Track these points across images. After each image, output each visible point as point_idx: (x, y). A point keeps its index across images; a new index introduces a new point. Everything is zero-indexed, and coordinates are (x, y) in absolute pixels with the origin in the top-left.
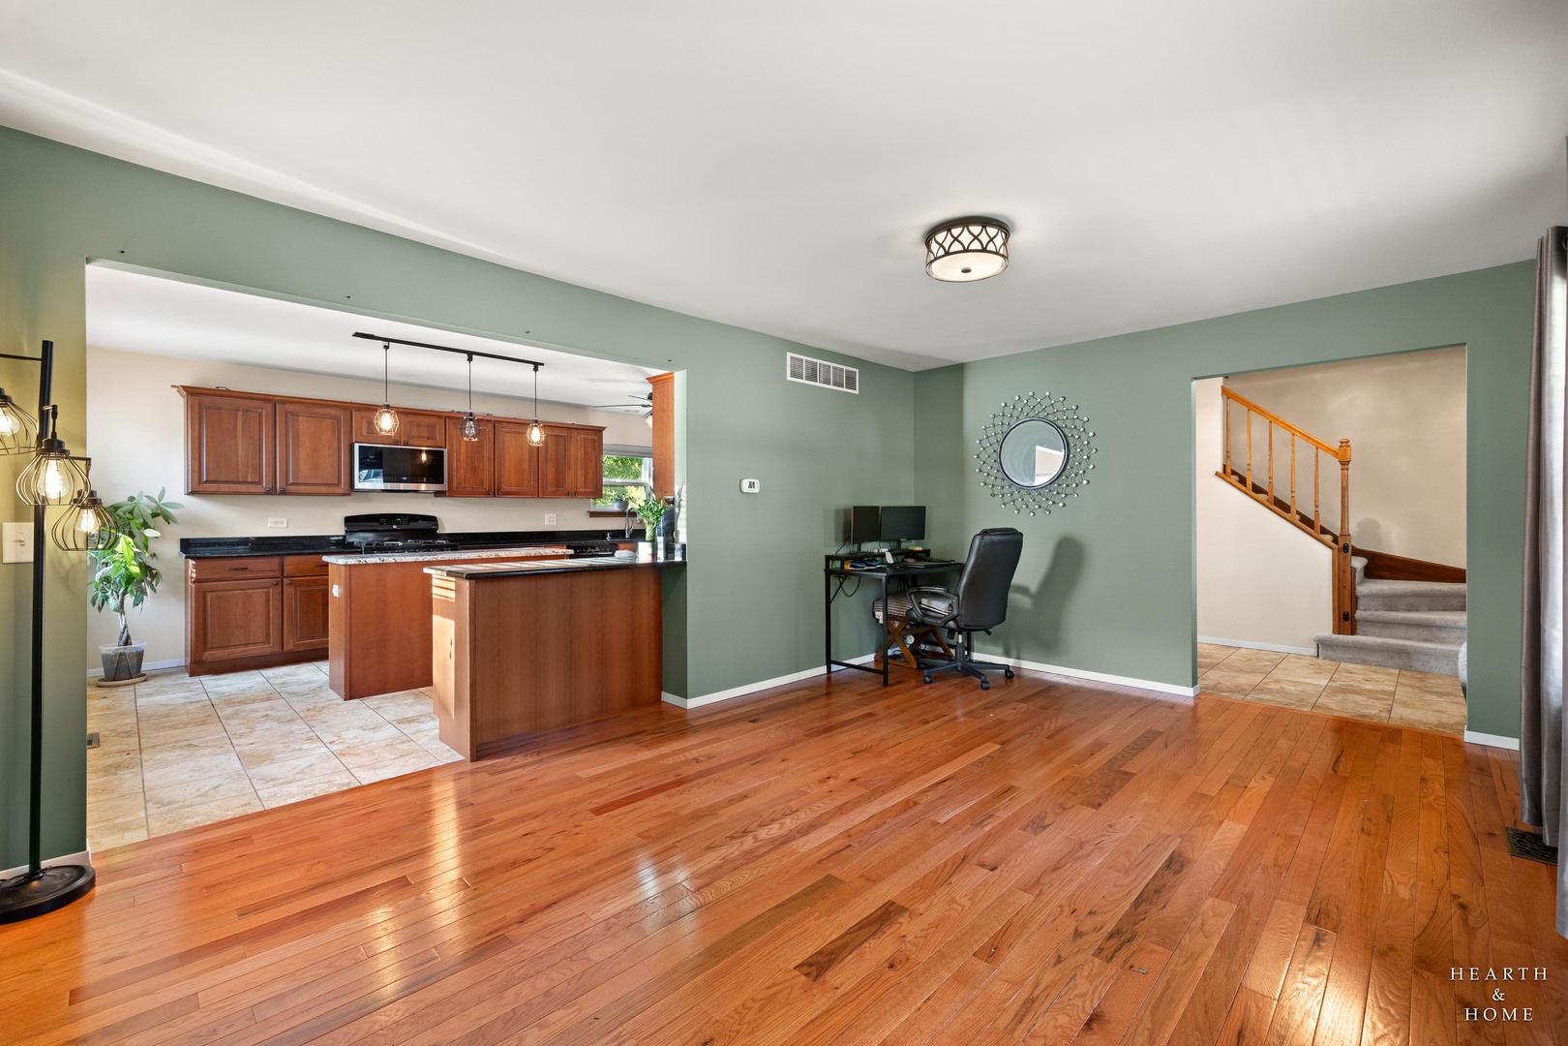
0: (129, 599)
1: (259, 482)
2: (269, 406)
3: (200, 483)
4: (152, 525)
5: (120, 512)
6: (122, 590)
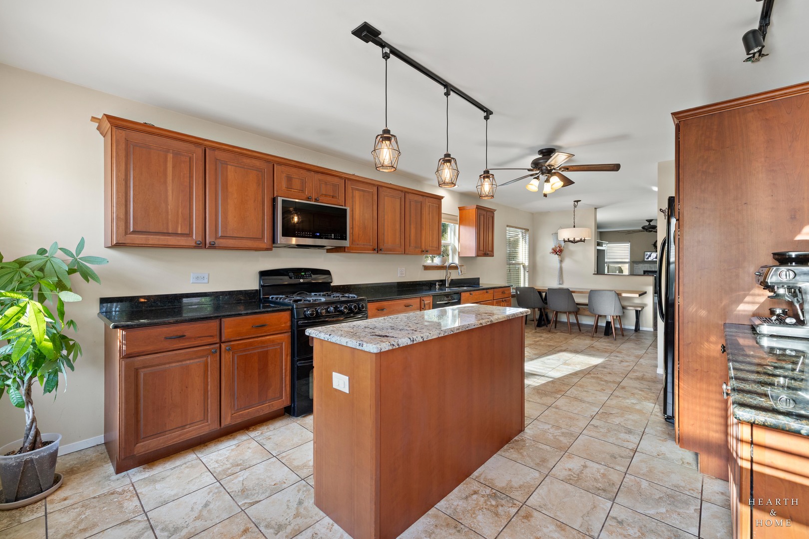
0: (38, 386)
1: (189, 235)
2: (200, 151)
3: (126, 233)
4: (68, 285)
5: (26, 269)
6: (28, 375)
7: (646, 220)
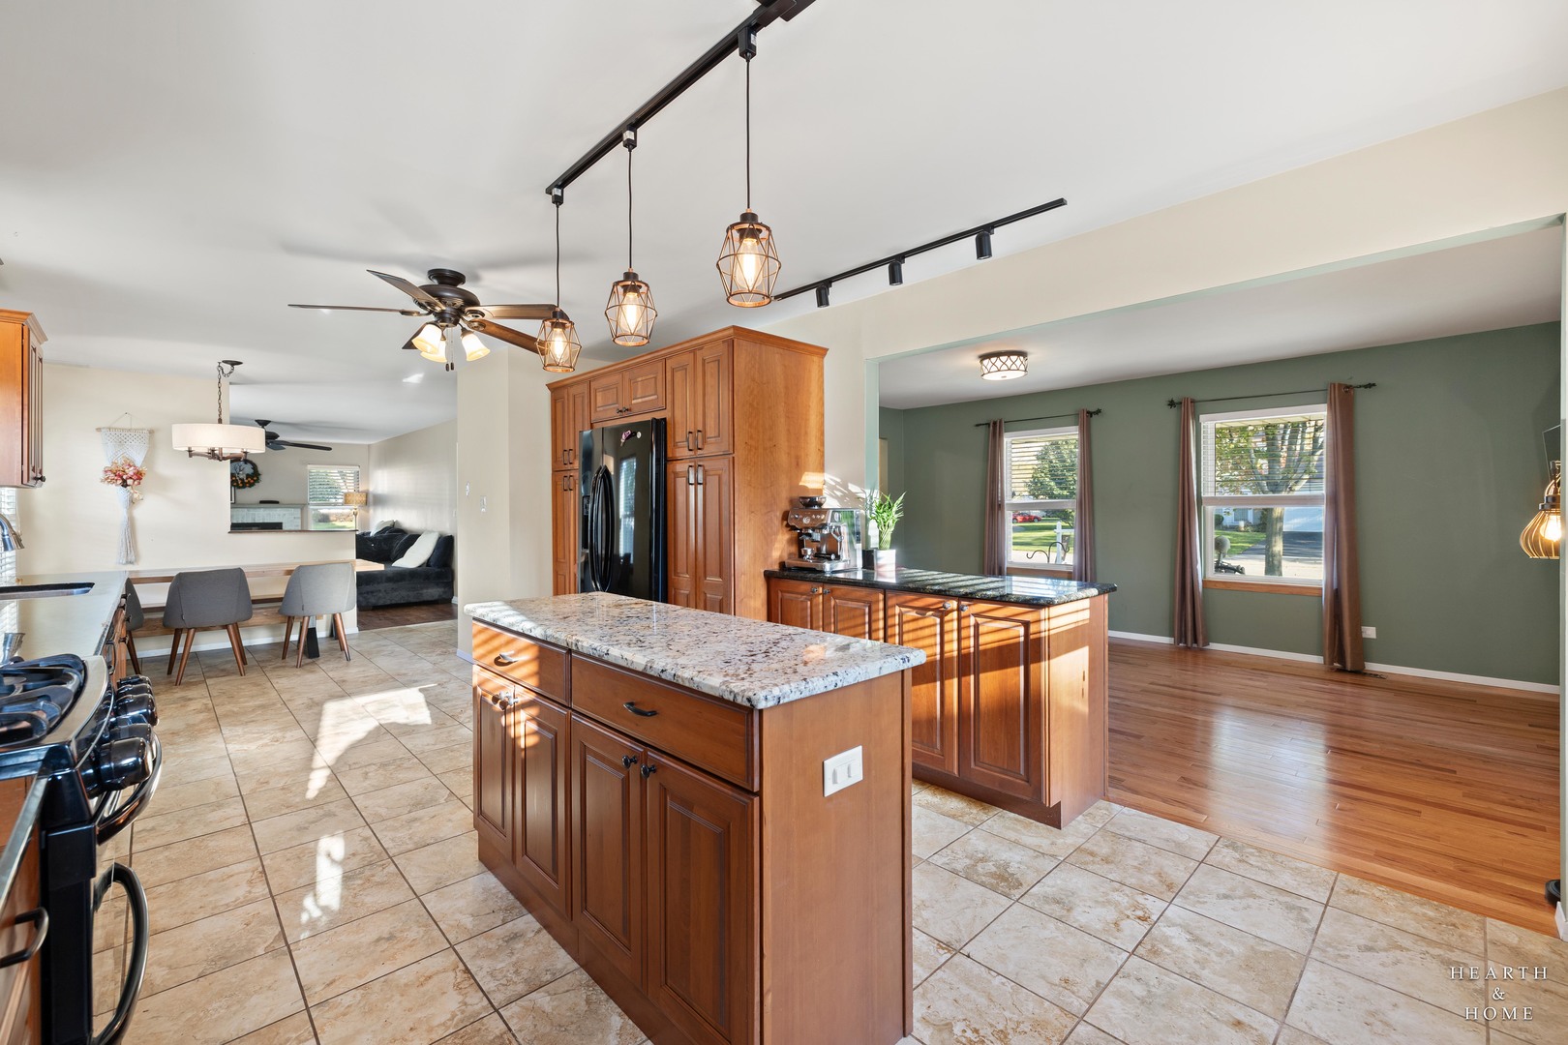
7: (256, 421)
